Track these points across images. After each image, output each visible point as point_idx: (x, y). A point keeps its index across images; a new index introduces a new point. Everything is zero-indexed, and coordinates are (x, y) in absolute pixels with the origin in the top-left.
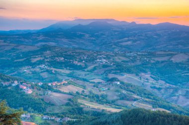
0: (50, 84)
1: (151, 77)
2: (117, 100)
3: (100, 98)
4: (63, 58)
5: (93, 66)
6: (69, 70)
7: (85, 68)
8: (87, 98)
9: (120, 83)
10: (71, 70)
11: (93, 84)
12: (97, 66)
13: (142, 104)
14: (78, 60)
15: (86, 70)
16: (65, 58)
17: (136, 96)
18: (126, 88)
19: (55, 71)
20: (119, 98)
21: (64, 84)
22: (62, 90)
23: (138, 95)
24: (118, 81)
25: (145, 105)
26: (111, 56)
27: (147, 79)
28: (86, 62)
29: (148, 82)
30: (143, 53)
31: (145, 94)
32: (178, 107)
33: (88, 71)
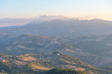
0: (17, 56)
1: (82, 50)
2: (57, 64)
3: (47, 64)
4: (31, 41)
5: (49, 46)
6: (34, 48)
7: (44, 47)
8: (39, 64)
9: (60, 55)
10: (35, 48)
11: (44, 56)
12: (51, 45)
13: (71, 66)
14: (40, 42)
15: (44, 48)
16: (32, 41)
17: (68, 62)
18: (63, 57)
19: (26, 49)
20: (58, 63)
21: (26, 56)
22: (24, 60)
23: (69, 61)
24: (59, 53)
25: (73, 67)
26: (60, 39)
27: (79, 52)
28: (45, 43)
29: (79, 53)
30: (79, 37)
31: (74, 60)
32: (92, 67)
33: (45, 48)
